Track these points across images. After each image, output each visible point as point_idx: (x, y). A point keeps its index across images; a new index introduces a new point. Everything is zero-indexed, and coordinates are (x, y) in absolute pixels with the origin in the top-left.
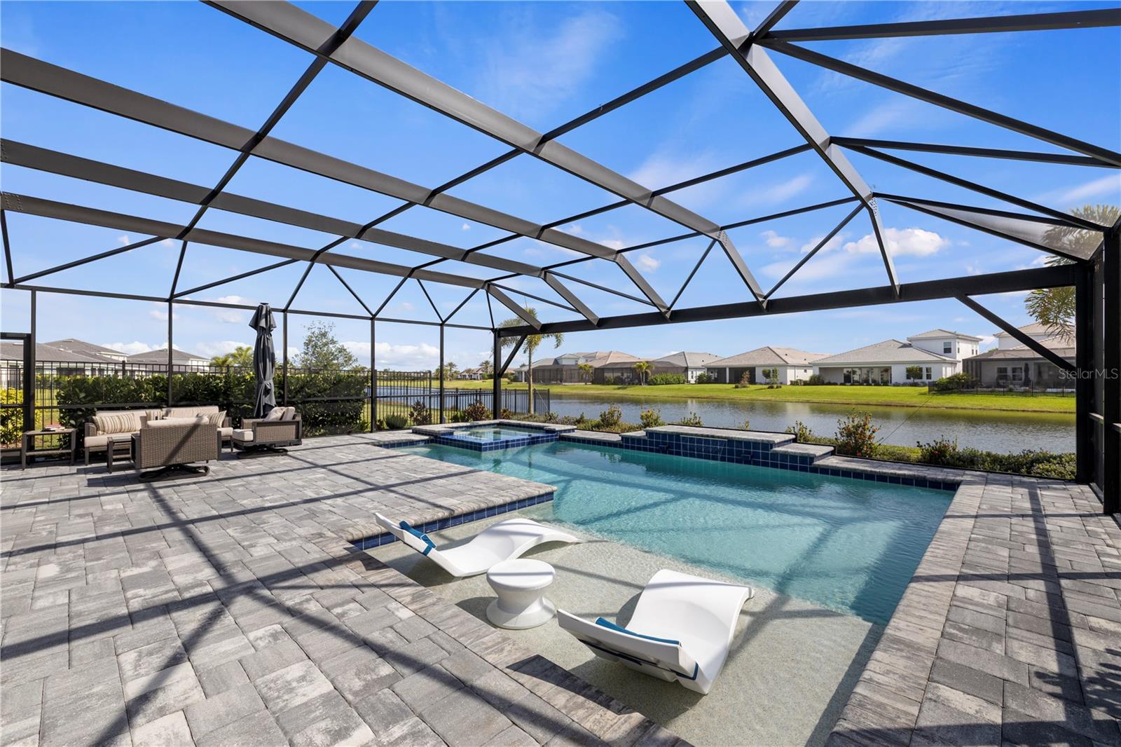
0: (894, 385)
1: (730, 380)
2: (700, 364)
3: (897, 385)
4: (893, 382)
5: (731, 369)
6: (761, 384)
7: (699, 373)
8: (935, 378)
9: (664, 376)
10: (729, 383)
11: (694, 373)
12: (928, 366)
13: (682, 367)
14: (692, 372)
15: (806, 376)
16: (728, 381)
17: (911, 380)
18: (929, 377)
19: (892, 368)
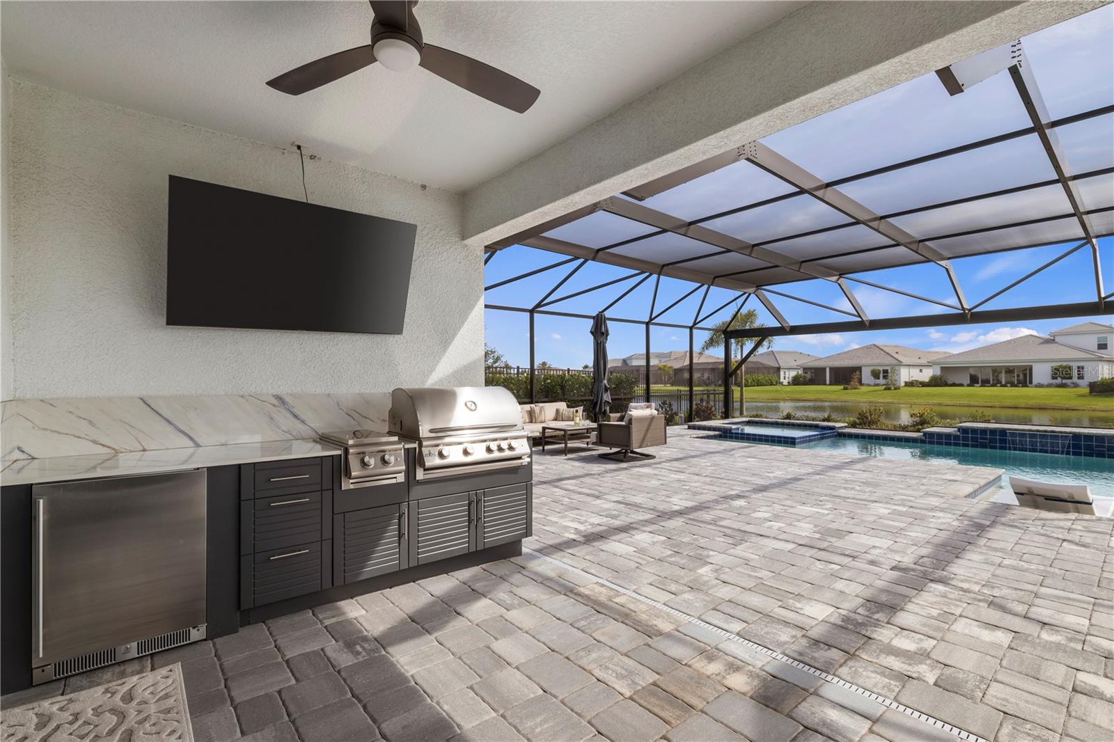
0: (1036, 386)
1: (830, 381)
2: (794, 364)
3: (1040, 386)
4: (1035, 381)
5: (831, 369)
6: (868, 385)
7: (793, 373)
8: (1089, 378)
9: (755, 376)
10: (830, 385)
11: (787, 373)
12: (1081, 364)
13: (774, 368)
14: (785, 372)
15: (926, 375)
16: (828, 382)
17: (1059, 381)
18: (1081, 377)
19: (1034, 366)
